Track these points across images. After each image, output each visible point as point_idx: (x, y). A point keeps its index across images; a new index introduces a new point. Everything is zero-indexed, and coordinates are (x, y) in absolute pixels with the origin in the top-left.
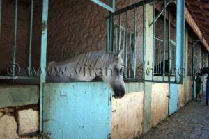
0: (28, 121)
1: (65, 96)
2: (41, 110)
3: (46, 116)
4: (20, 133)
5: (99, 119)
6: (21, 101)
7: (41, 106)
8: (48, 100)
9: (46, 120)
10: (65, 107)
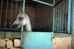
0: (17, 43)
1: (31, 36)
2: (21, 40)
3: (23, 42)
4: (14, 46)
5: (46, 46)
6: (14, 36)
7: (21, 39)
8: (24, 37)
9: (23, 43)
10: (31, 40)
